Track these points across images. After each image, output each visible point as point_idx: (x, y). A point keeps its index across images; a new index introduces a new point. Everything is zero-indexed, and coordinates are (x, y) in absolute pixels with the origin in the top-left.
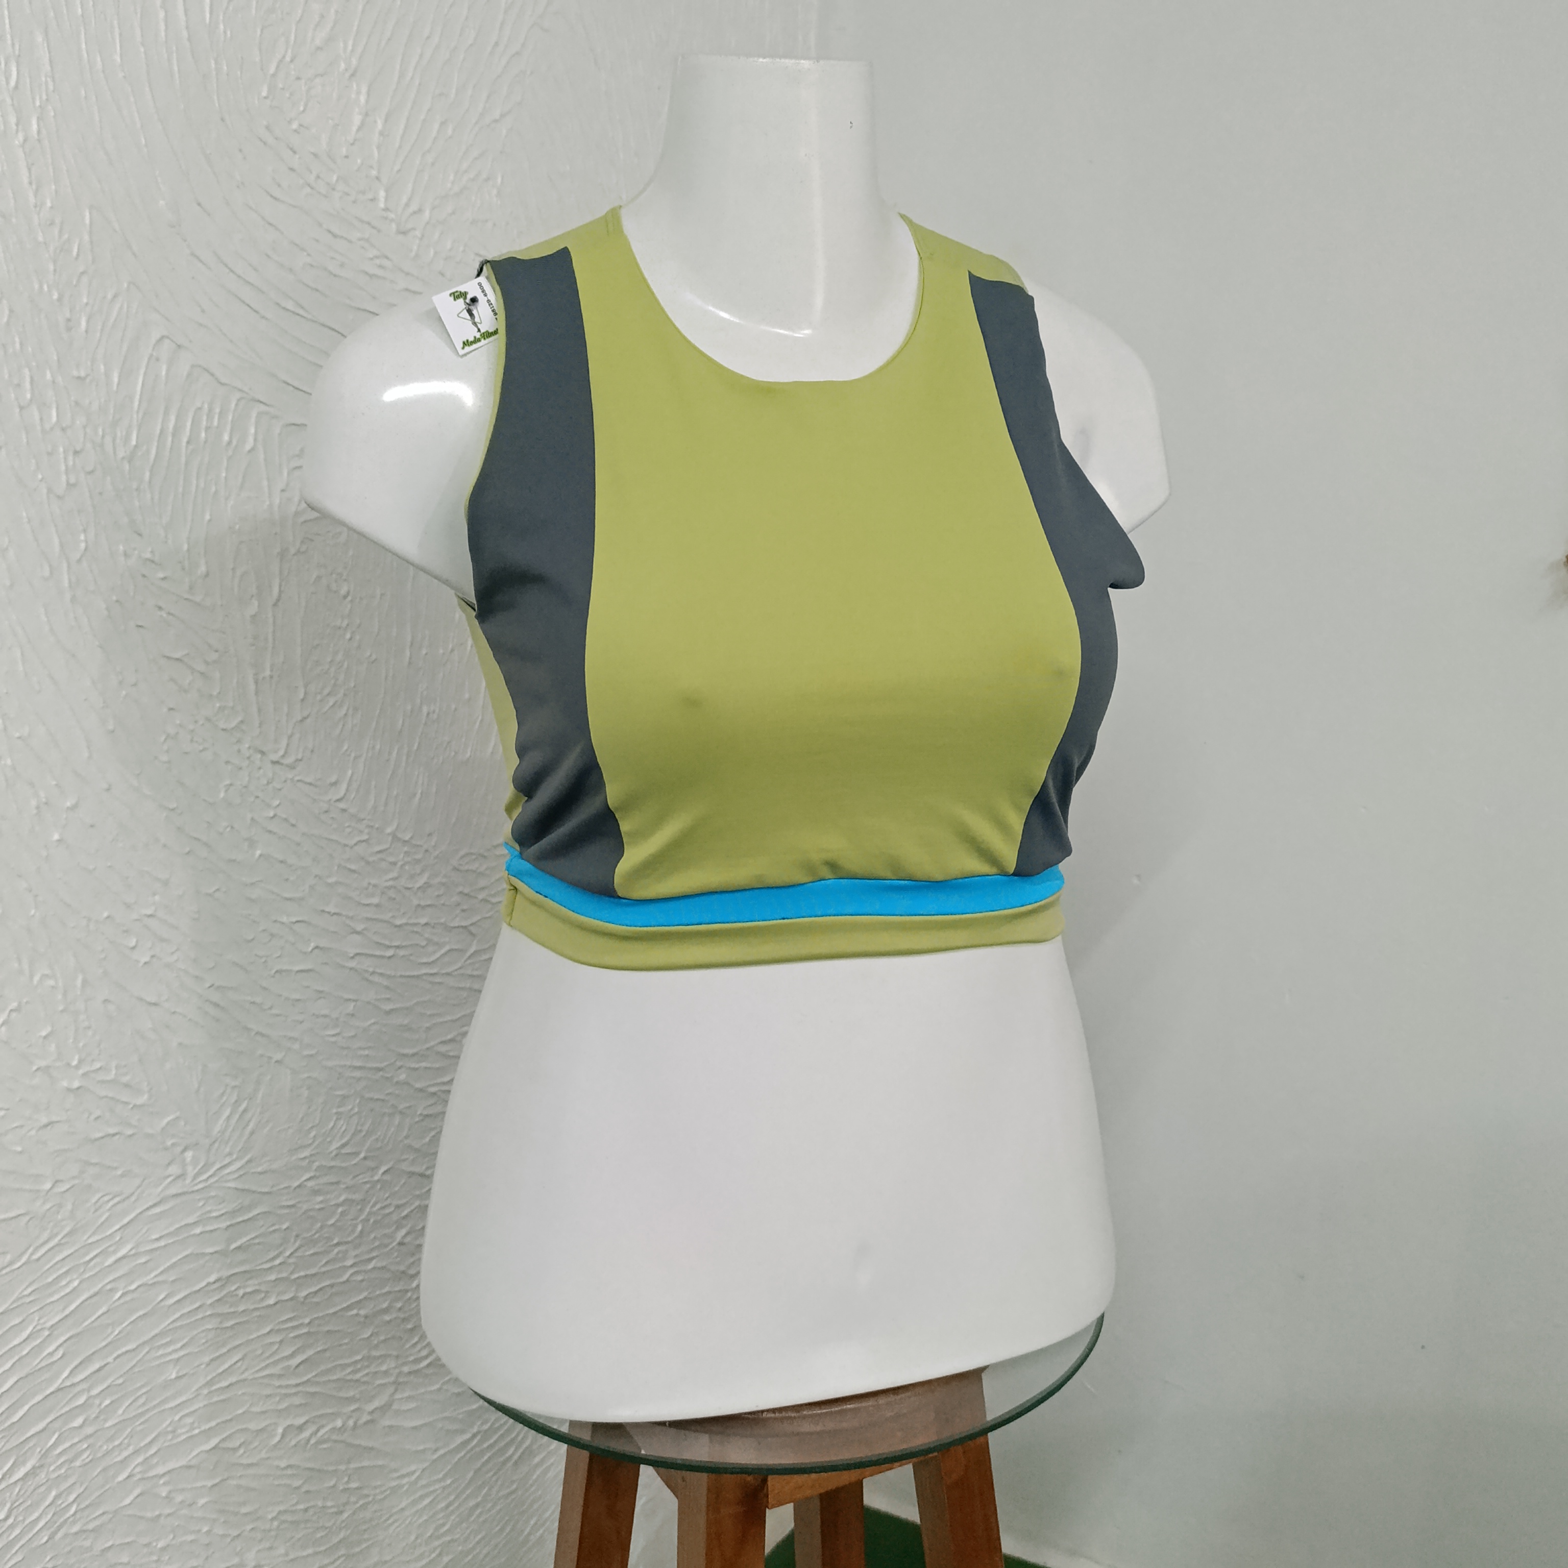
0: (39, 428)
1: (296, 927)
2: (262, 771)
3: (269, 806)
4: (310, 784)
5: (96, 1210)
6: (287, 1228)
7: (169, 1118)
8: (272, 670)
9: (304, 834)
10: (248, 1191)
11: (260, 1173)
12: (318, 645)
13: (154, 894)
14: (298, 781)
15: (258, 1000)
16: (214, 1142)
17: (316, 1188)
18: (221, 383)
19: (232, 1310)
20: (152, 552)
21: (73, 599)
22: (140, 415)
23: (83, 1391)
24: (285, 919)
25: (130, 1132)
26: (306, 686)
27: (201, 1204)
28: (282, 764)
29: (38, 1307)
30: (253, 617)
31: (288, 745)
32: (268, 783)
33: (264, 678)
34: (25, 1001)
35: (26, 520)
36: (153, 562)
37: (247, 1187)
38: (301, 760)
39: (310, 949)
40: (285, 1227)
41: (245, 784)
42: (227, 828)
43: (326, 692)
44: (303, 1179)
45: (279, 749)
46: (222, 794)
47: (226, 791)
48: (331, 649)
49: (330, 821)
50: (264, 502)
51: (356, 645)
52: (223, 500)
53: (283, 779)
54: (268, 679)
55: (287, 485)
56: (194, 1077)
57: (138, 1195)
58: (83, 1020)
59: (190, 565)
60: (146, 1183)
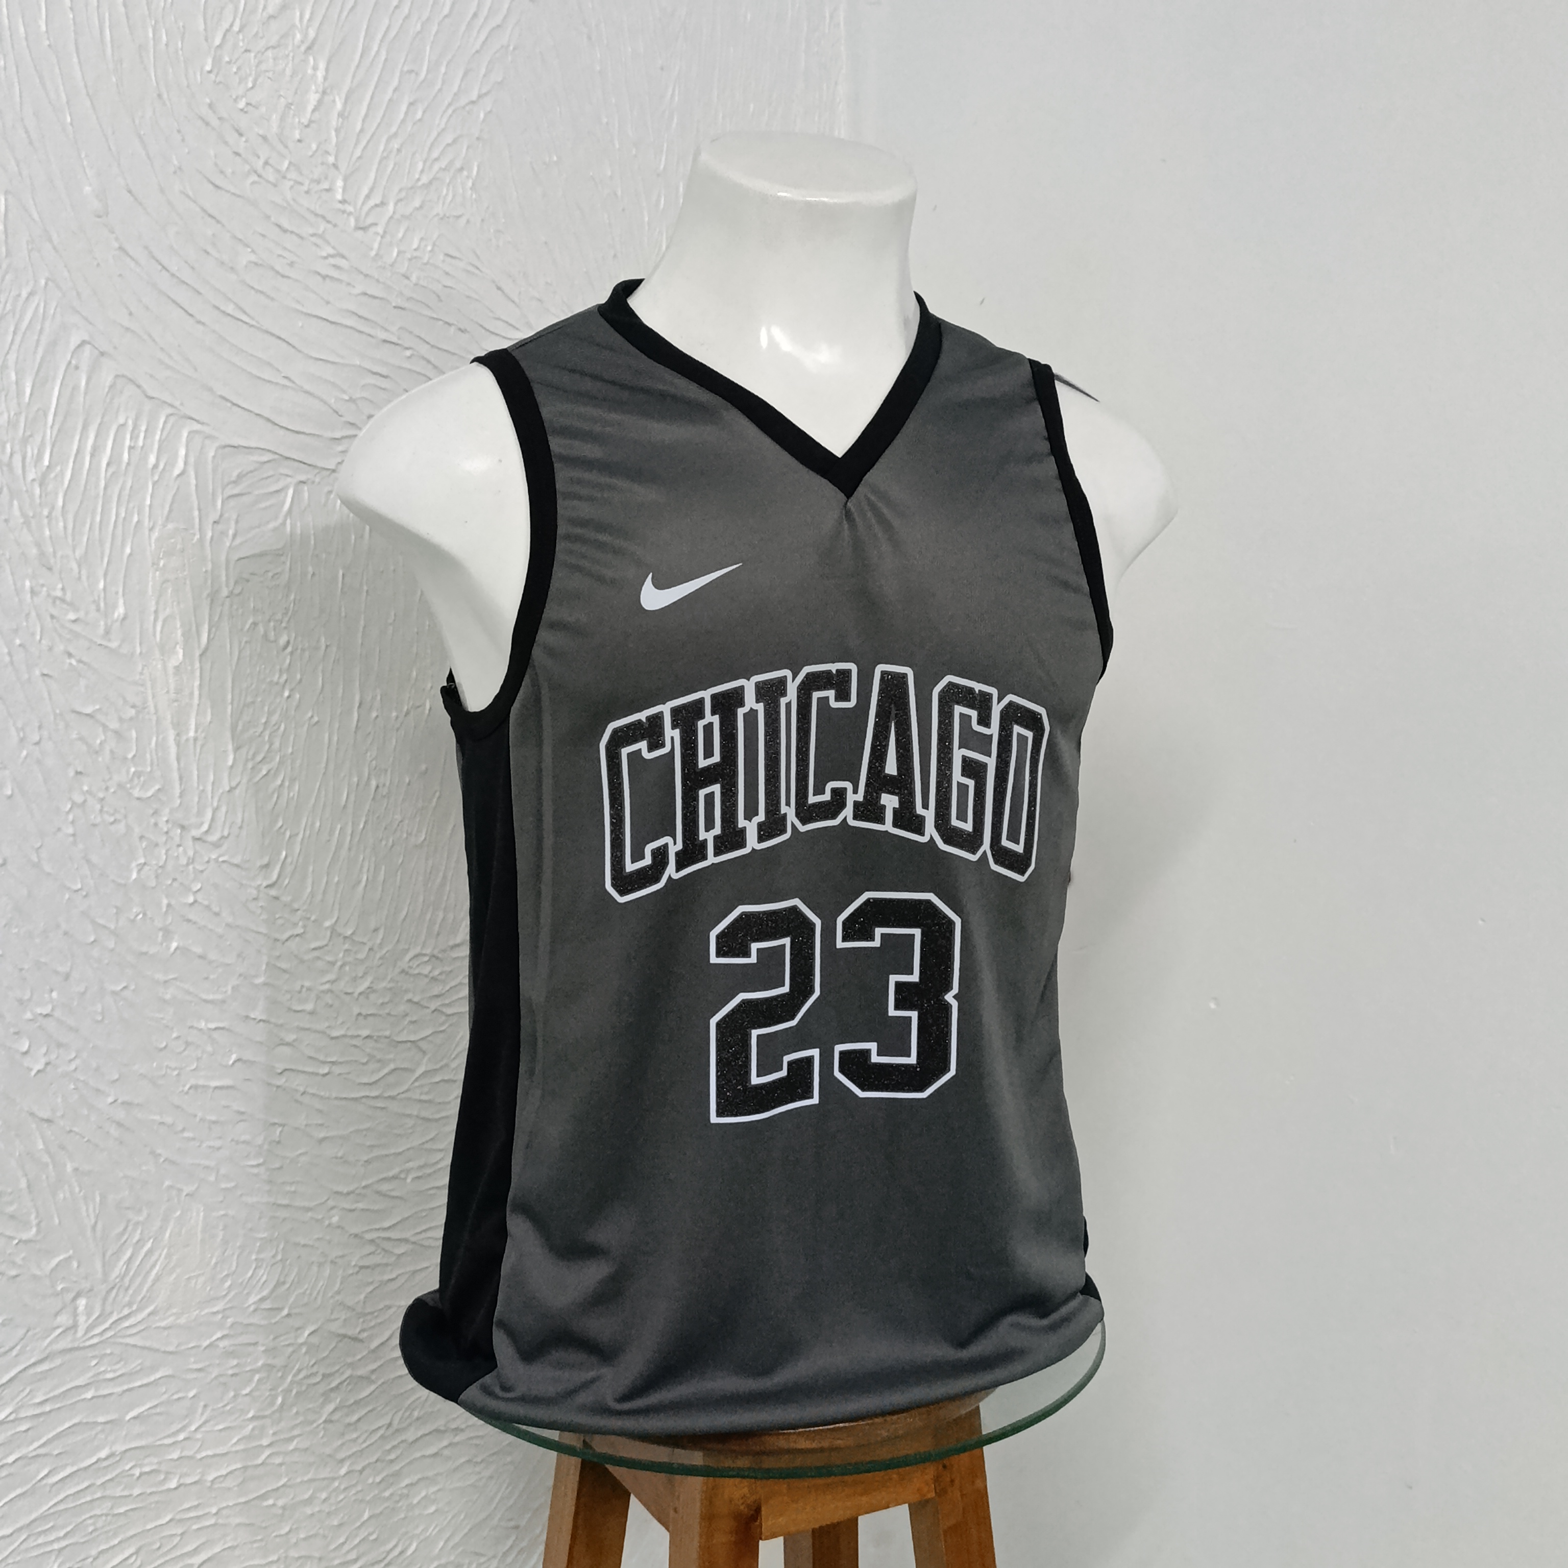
1: (216, 1035)
2: (181, 849)
3: (188, 889)
4: (237, 866)
6: (194, 1397)
7: (60, 1258)
8: (196, 731)
9: (228, 925)
10: (149, 1349)
11: (165, 1328)
12: (251, 703)
13: (51, 991)
14: (224, 862)
15: (169, 1120)
16: (112, 1289)
17: (231, 1349)
18: (147, 396)
19: (126, 1493)
20: (63, 589)
22: (55, 431)
24: (202, 1025)
26: (237, 749)
27: (93, 1363)
28: (204, 842)
30: (177, 668)
31: (212, 820)
32: (188, 864)
33: (187, 740)
36: (64, 600)
37: (147, 1345)
38: (227, 838)
39: (231, 1062)
40: (191, 1394)
41: (161, 864)
42: (137, 915)
43: (259, 758)
44: (214, 1338)
45: (202, 824)
46: (134, 876)
47: (139, 871)
48: (266, 709)
49: (259, 911)
50: (194, 535)
51: (295, 704)
52: (147, 532)
53: (206, 859)
54: (192, 742)
55: (221, 516)
56: (91, 1210)
57: (20, 1350)
59: (105, 606)
60: (31, 1333)
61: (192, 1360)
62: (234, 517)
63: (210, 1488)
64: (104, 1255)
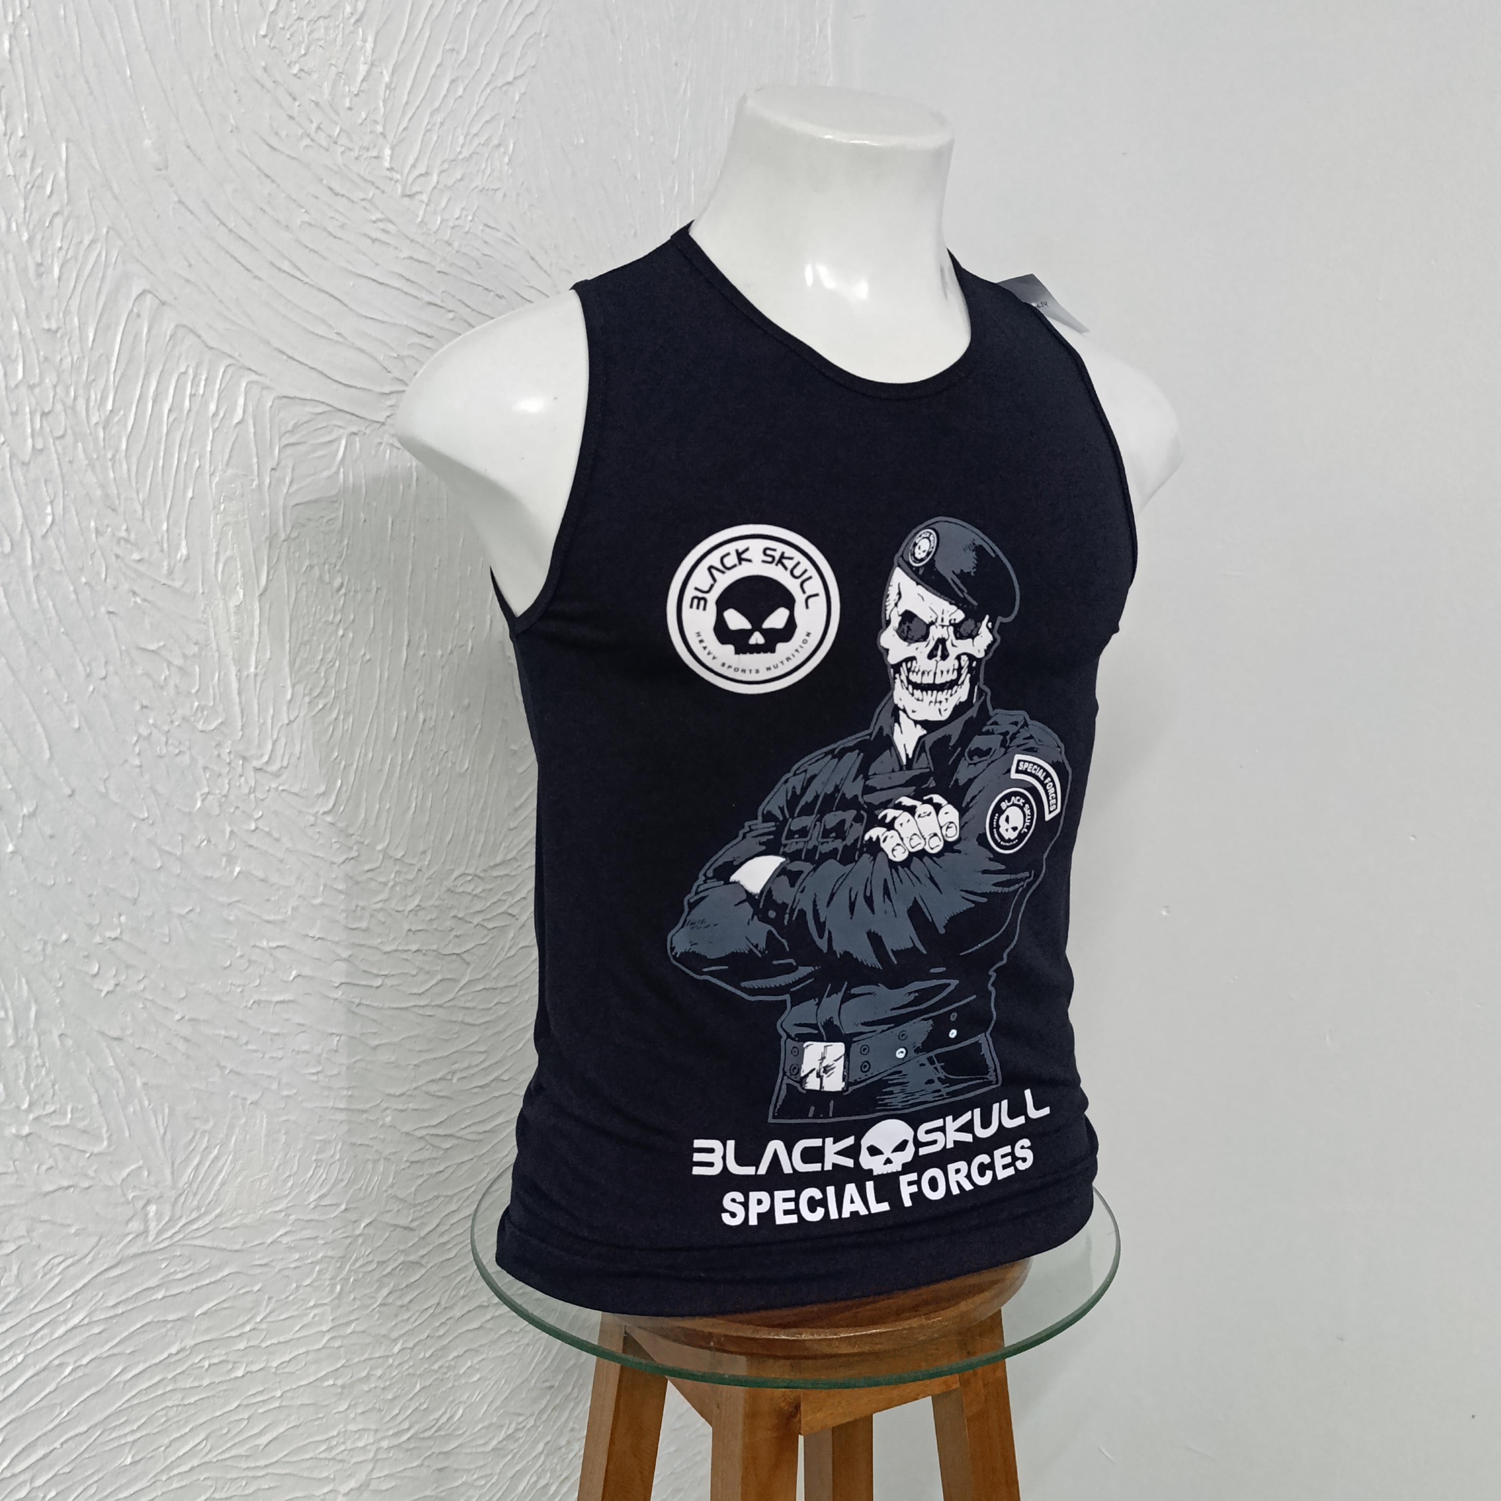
1: (278, 953)
2: (243, 779)
3: (250, 817)
4: (296, 794)
5: (45, 1275)
6: (259, 1290)
7: (130, 1169)
8: (256, 668)
9: (287, 849)
10: (217, 1249)
11: (231, 1229)
13: (120, 915)
14: (283, 790)
15: (234, 1034)
16: (181, 1194)
17: (293, 1245)
18: (207, 346)
19: (196, 1384)
20: (127, 529)
21: (37, 579)
22: (118, 377)
24: (264, 944)
25: (86, 1183)
26: (293, 686)
27: (163, 1266)
28: (266, 772)
30: (238, 607)
31: (272, 751)
32: (250, 793)
33: (247, 676)
36: (128, 541)
37: (215, 1245)
38: (286, 768)
39: (291, 978)
40: (256, 1288)
41: (225, 792)
42: (203, 841)
43: (315, 693)
44: (278, 1234)
45: (262, 755)
46: (199, 804)
47: (203, 800)
48: (322, 646)
49: (317, 836)
50: (254, 481)
51: (348, 641)
52: (208, 478)
53: (267, 788)
54: (252, 678)
55: (278, 464)
56: (160, 1122)
57: (93, 1257)
58: (36, 1057)
59: (169, 547)
60: (103, 1240)
61: (257, 1257)
62: (291, 465)
63: (275, 1373)
64: (173, 1164)
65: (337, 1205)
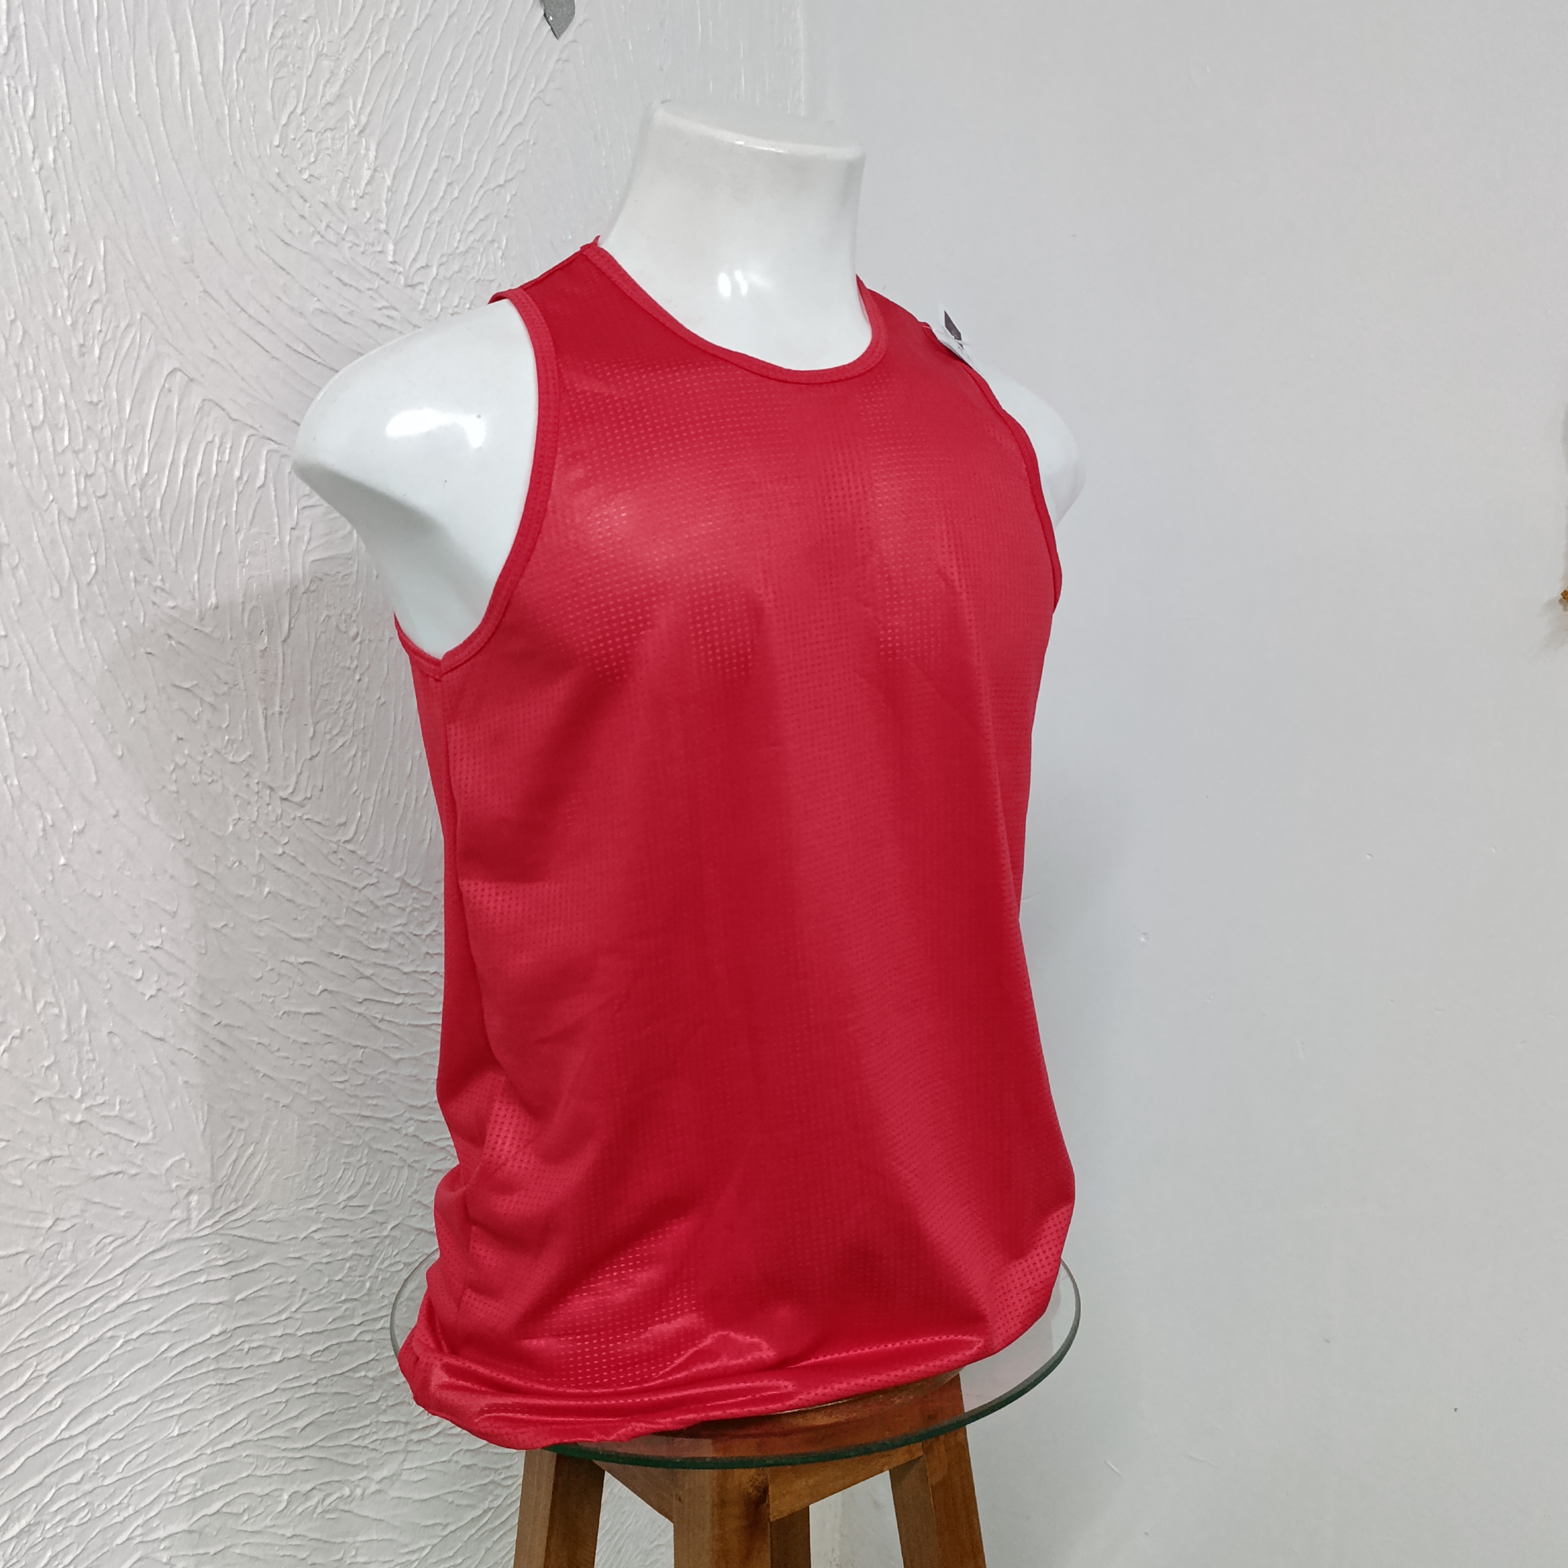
0: (51, 449)
1: (304, 968)
2: (270, 807)
3: (277, 842)
4: (319, 823)
5: (97, 1252)
6: (295, 1281)
7: (174, 1160)
8: (281, 707)
9: (312, 874)
10: (254, 1239)
11: (267, 1219)
12: (327, 684)
13: (161, 927)
14: (307, 819)
15: (265, 1041)
16: (221, 1186)
17: (323, 1240)
18: (231, 418)
19: (236, 1366)
20: (162, 580)
21: (83, 620)
22: (152, 446)
23: (83, 1443)
24: (292, 959)
25: (133, 1171)
26: (315, 725)
27: (205, 1251)
28: (290, 801)
29: (36, 1352)
30: (263, 651)
31: (297, 783)
32: (277, 820)
33: (273, 714)
34: (28, 1028)
35: (36, 539)
36: (163, 590)
37: (252, 1236)
38: (310, 798)
39: (318, 992)
40: (292, 1279)
41: (254, 818)
42: (235, 863)
43: (335, 732)
45: (288, 786)
46: (231, 828)
47: (235, 825)
48: (340, 690)
49: (339, 863)
50: (275, 538)
51: (365, 686)
52: (234, 535)
53: (293, 816)
54: (277, 715)
55: (297, 524)
56: (200, 1118)
57: (141, 1239)
58: (87, 1052)
59: (200, 595)
60: (149, 1225)
61: (292, 1249)
62: (309, 525)
64: (212, 1157)
65: (365, 1207)
